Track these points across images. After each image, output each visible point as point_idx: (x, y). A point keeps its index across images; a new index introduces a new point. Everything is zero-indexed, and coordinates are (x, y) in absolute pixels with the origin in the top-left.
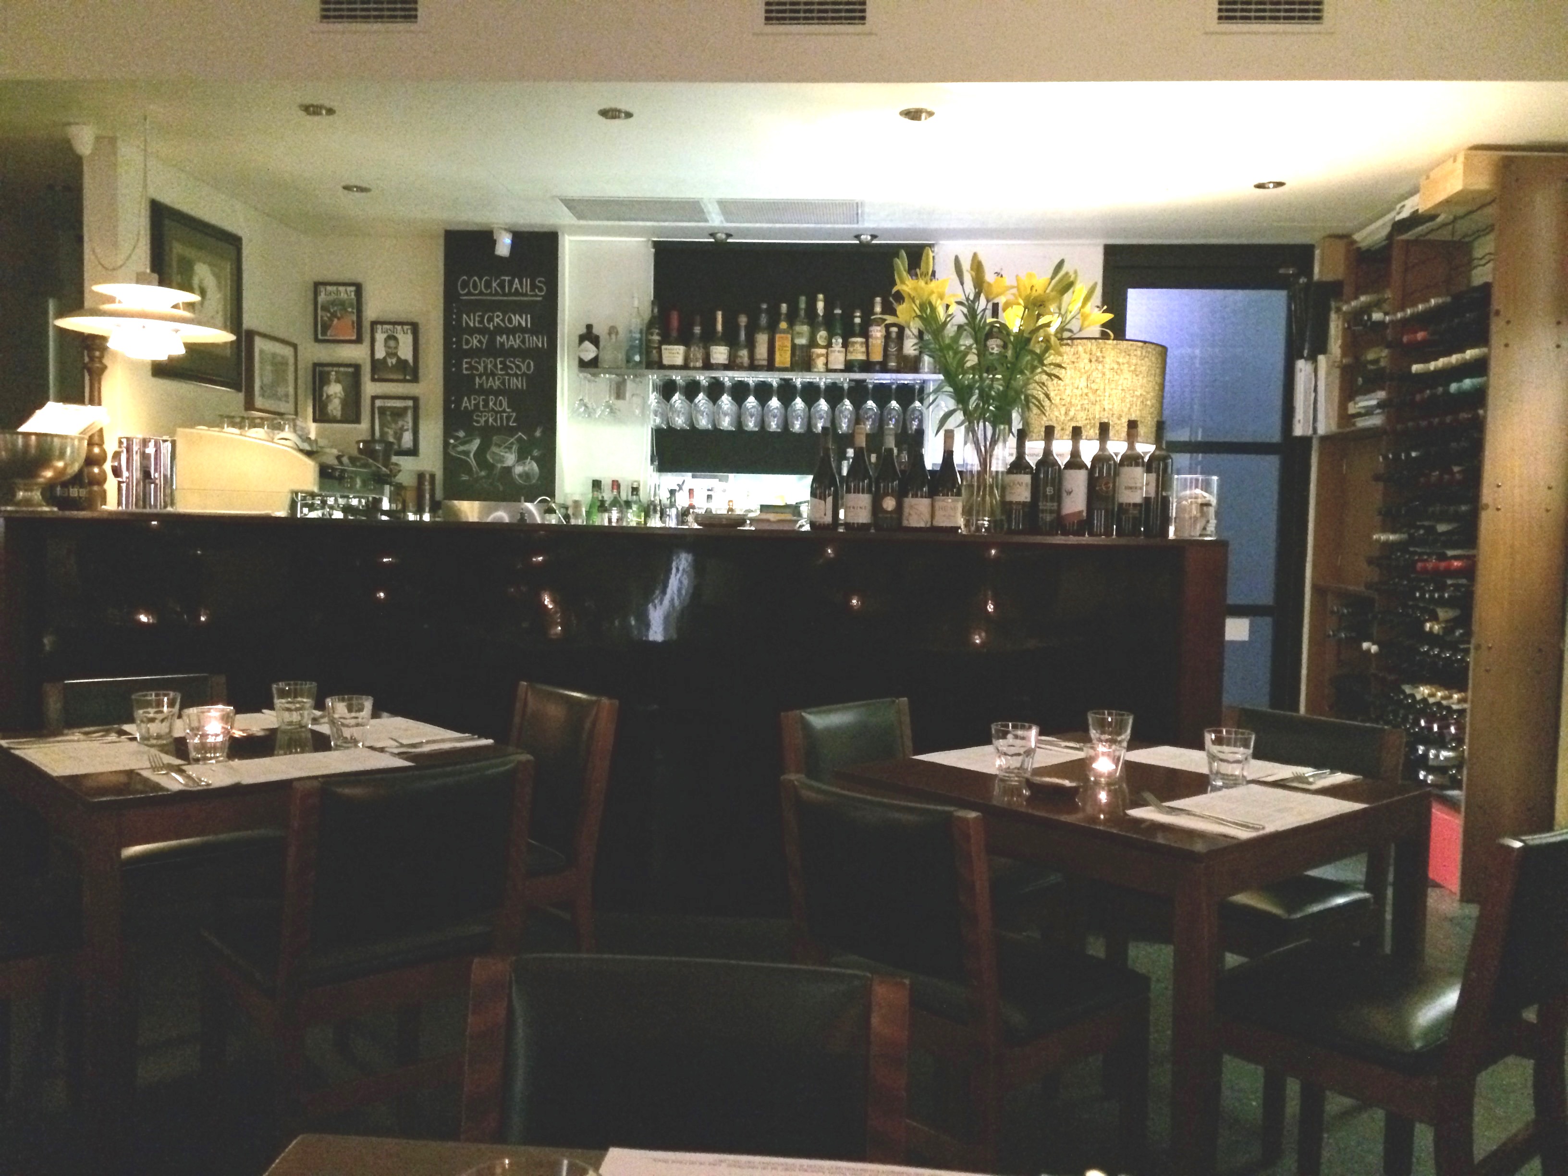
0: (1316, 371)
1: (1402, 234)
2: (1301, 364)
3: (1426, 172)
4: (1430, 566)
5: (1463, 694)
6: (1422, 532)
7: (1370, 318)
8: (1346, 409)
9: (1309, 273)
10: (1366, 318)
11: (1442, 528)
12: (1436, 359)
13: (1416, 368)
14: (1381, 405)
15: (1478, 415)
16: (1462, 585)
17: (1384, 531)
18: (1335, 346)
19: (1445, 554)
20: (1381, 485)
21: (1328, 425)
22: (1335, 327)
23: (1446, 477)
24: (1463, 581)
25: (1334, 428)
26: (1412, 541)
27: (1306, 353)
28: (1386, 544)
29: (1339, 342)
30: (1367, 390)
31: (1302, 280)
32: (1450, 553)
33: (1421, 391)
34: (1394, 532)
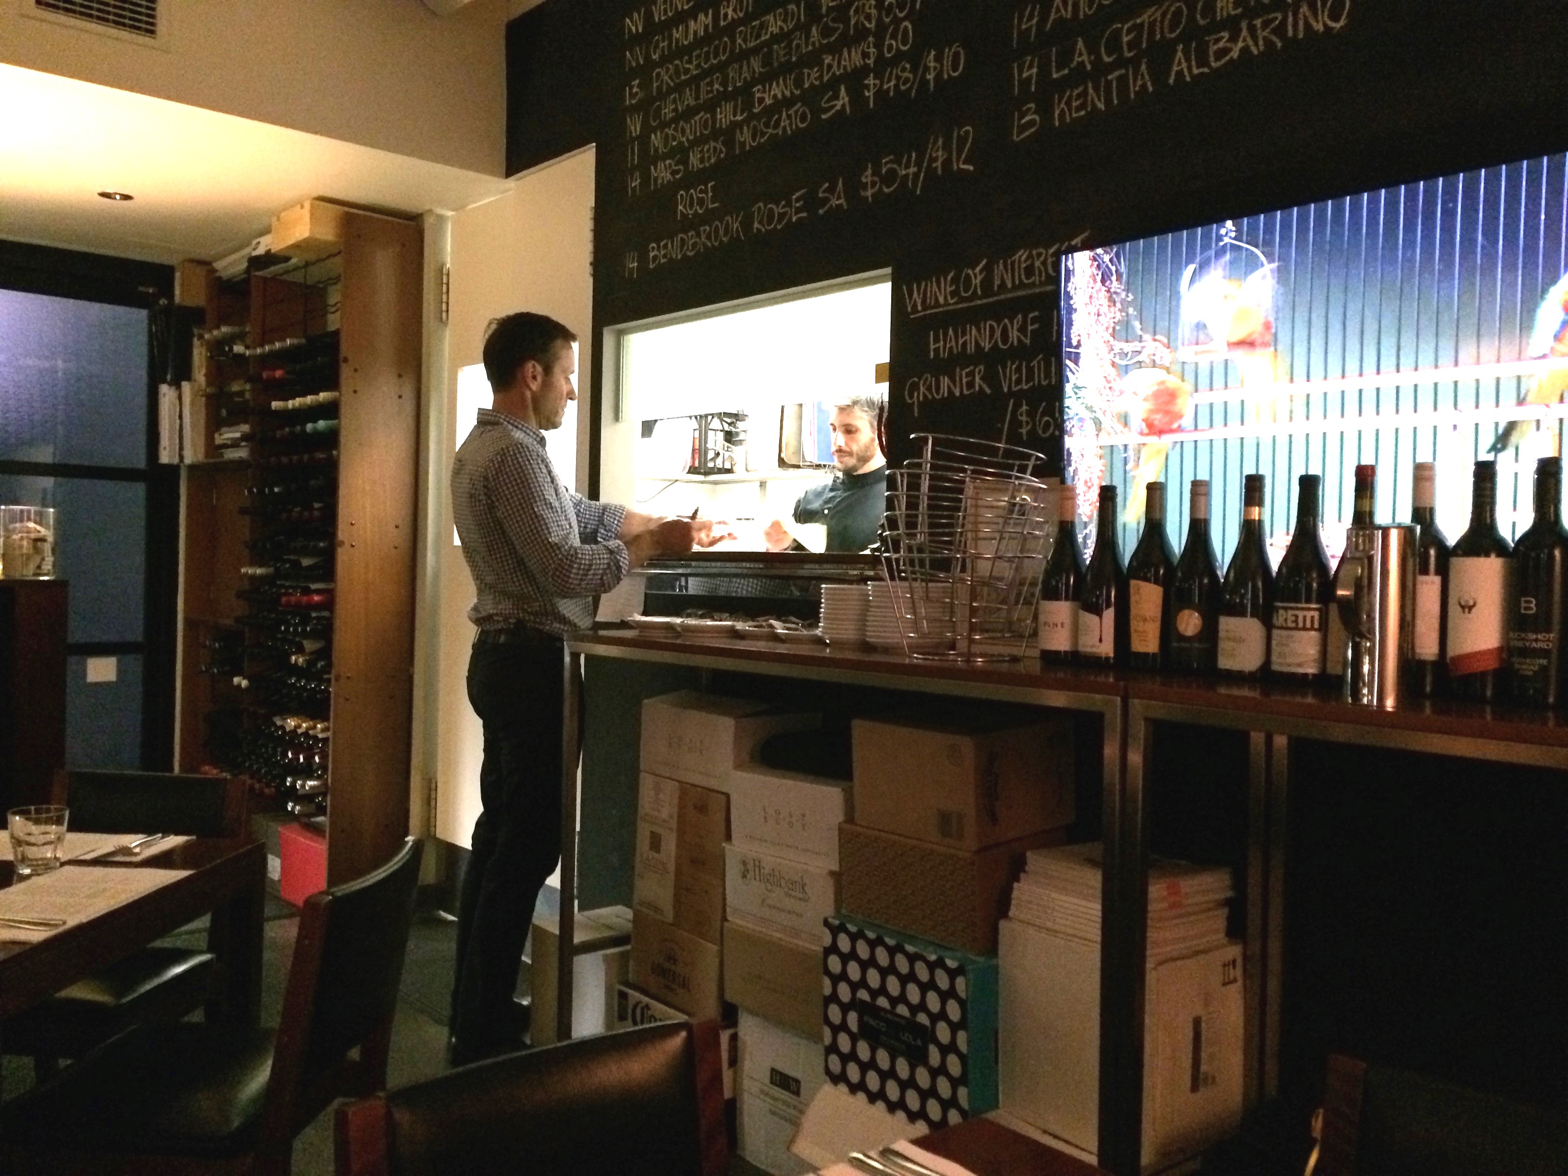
0: (180, 398)
1: (259, 270)
2: (164, 388)
3: (277, 213)
4: (293, 599)
5: (326, 724)
6: (288, 566)
7: (231, 349)
8: (213, 439)
9: (170, 295)
10: (227, 349)
11: (306, 562)
12: (294, 398)
13: (275, 405)
14: (245, 438)
15: (332, 455)
16: (324, 618)
17: (252, 564)
18: (200, 375)
19: (309, 588)
20: (247, 518)
21: (195, 453)
22: (199, 355)
23: (306, 514)
24: (326, 614)
25: (201, 457)
26: (278, 575)
27: (169, 377)
28: (253, 578)
29: (203, 371)
30: (231, 422)
31: (163, 302)
32: (313, 586)
33: (282, 427)
34: (261, 566)
